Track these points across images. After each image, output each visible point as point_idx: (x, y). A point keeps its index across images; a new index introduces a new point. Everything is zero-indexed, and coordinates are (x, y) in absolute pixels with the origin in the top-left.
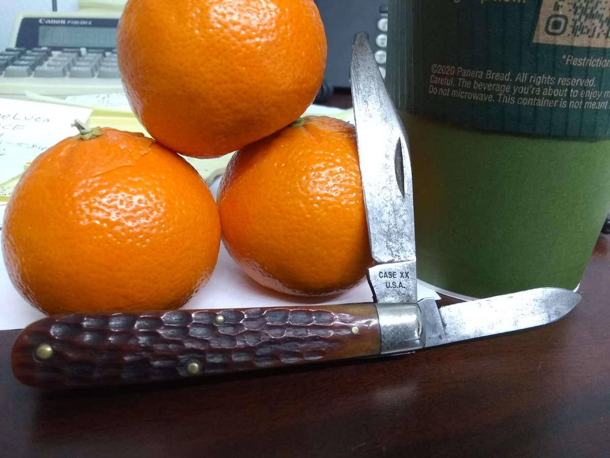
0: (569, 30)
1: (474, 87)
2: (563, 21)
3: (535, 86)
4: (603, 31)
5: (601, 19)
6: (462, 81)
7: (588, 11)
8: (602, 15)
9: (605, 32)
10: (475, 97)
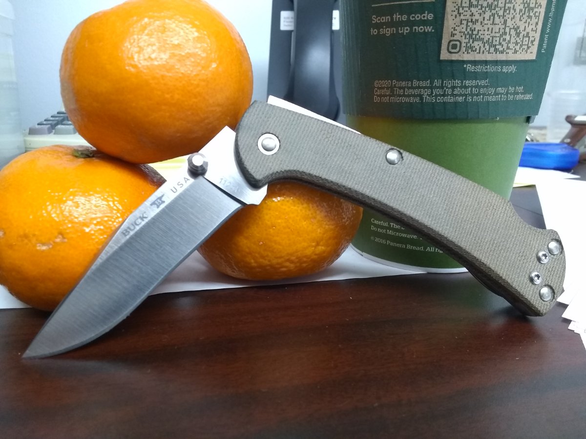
0: (463, 49)
1: (406, 94)
2: (458, 43)
3: (447, 88)
4: (486, 49)
5: (483, 41)
6: (396, 90)
7: (474, 36)
8: (483, 39)
9: (488, 49)
10: (407, 100)
